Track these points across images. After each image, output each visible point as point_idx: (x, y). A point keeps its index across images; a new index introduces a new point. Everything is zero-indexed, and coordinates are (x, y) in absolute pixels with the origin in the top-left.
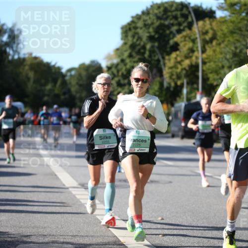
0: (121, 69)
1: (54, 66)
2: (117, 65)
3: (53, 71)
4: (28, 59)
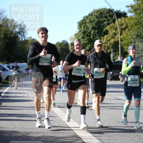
4: (29, 40)
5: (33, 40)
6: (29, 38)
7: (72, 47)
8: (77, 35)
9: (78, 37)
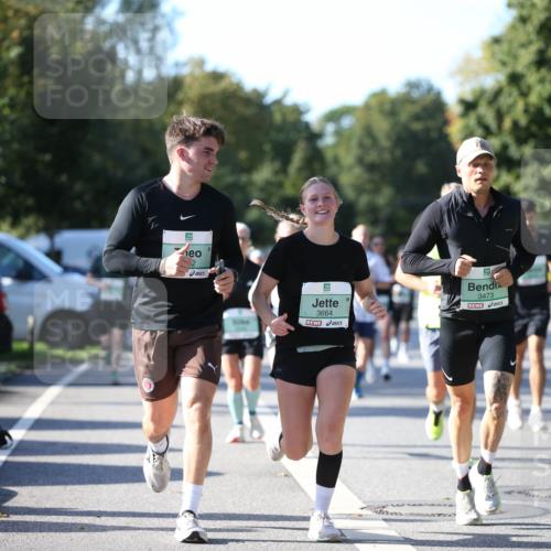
0: (512, 107)
1: (278, 102)
2: (498, 93)
3: (278, 117)
4: (188, 81)
5: (217, 77)
6: (185, 64)
7: (466, 127)
8: (505, 46)
9: (505, 58)
